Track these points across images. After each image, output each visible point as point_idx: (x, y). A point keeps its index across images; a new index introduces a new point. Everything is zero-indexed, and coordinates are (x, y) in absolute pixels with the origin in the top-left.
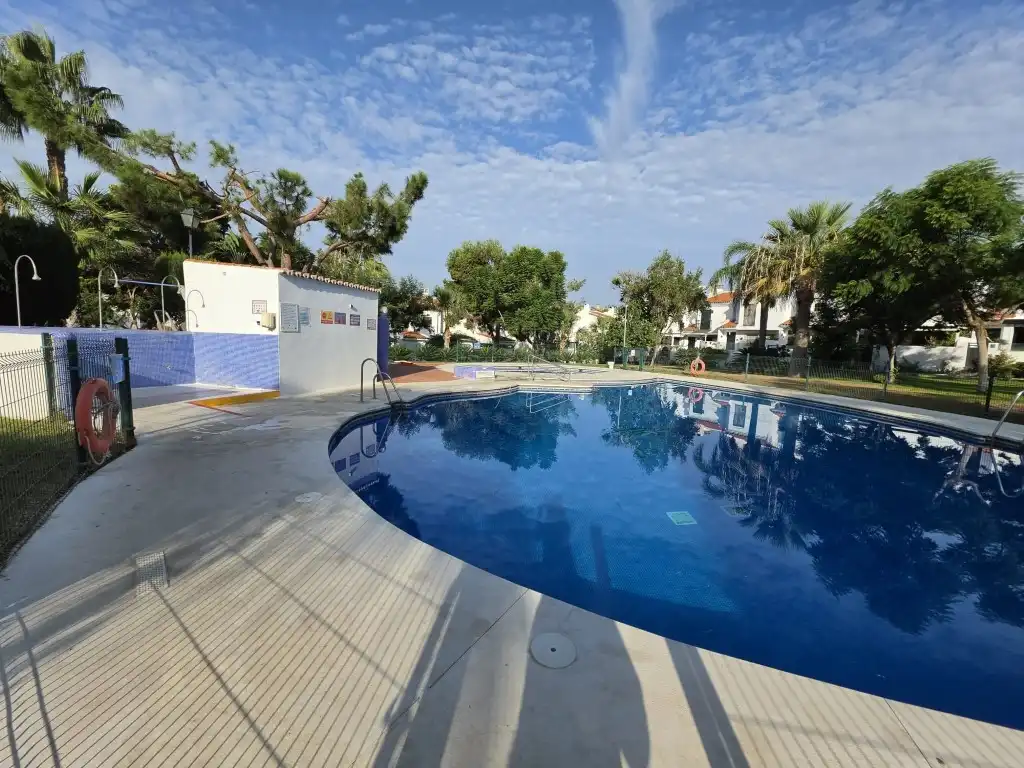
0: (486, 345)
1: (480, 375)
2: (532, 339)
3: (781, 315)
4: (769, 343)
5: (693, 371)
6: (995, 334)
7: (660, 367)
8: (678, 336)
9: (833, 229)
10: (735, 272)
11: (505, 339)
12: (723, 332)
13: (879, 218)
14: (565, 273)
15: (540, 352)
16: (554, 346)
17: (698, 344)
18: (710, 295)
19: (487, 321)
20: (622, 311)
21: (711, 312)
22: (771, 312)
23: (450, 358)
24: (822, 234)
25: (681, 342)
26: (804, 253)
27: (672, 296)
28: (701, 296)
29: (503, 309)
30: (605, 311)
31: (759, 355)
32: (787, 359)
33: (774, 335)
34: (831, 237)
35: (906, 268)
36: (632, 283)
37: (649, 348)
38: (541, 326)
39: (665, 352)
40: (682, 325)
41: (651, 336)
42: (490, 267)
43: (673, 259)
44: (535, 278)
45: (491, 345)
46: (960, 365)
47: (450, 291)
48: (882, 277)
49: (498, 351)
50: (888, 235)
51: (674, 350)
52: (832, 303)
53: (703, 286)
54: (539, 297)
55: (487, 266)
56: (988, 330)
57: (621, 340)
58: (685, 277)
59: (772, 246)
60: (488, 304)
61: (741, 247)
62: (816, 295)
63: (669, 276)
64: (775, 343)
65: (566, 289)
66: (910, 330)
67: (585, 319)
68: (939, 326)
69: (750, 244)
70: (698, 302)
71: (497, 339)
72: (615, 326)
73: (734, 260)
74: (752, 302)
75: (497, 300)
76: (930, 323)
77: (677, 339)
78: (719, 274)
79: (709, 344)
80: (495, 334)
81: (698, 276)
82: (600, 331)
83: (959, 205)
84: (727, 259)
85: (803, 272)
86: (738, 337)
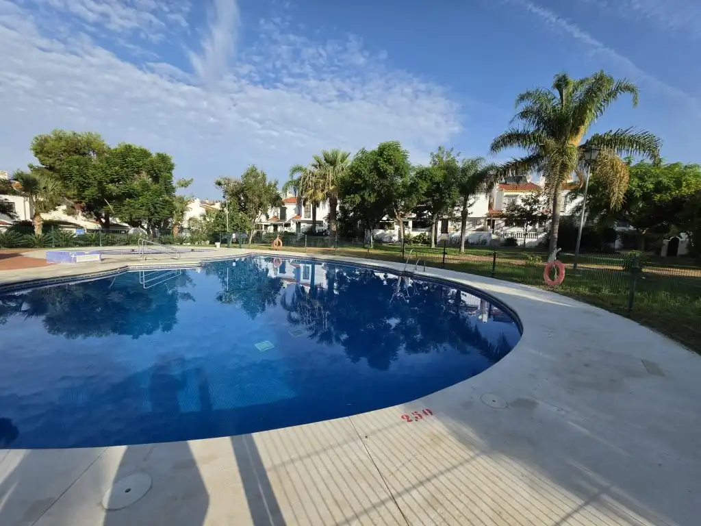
0: (93, 231)
1: (80, 259)
2: (146, 227)
3: (323, 212)
4: (318, 228)
5: (276, 247)
6: (406, 224)
7: (256, 245)
8: (266, 224)
9: (343, 165)
10: (296, 184)
11: (117, 225)
12: (293, 221)
13: (361, 162)
14: (173, 172)
15: (155, 236)
16: (169, 232)
17: (279, 229)
18: (284, 198)
19: (92, 208)
20: (223, 205)
21: (286, 208)
22: (317, 209)
23: (44, 244)
24: (338, 167)
25: (269, 228)
26: (331, 177)
27: (259, 197)
28: (278, 197)
29: (111, 198)
30: (213, 204)
31: (313, 236)
32: (327, 237)
33: (320, 223)
34: (343, 170)
35: (374, 191)
36: (231, 185)
37: (247, 232)
38: (152, 215)
39: (258, 234)
40: (268, 217)
41: (247, 224)
42: (90, 159)
43: (259, 171)
44: (144, 174)
45: (97, 231)
46: (396, 238)
47: (37, 177)
48: (364, 194)
49: (108, 235)
50: (365, 171)
51: (264, 233)
52: (347, 206)
53: (279, 191)
54: (148, 190)
55: (87, 157)
56: (404, 222)
57: (225, 226)
58: (267, 184)
59: (316, 171)
60: (91, 192)
61: (299, 169)
62: (338, 201)
63: (256, 182)
64: (321, 228)
65: (174, 184)
66: (378, 222)
67: (195, 211)
68: (388, 220)
69: (304, 167)
70: (276, 201)
71: (107, 225)
72: (220, 215)
73: (297, 176)
74: (307, 203)
75: (102, 189)
76: (385, 218)
77: (266, 226)
78: (288, 184)
79: (286, 229)
80: (103, 220)
81: (275, 184)
82: (208, 220)
83: (389, 161)
84: (292, 175)
85: (331, 188)
86: (302, 224)
